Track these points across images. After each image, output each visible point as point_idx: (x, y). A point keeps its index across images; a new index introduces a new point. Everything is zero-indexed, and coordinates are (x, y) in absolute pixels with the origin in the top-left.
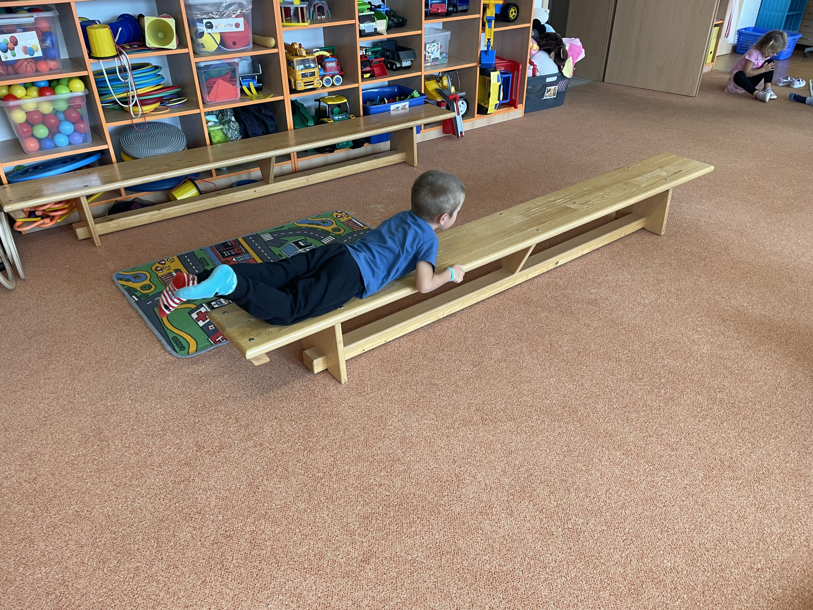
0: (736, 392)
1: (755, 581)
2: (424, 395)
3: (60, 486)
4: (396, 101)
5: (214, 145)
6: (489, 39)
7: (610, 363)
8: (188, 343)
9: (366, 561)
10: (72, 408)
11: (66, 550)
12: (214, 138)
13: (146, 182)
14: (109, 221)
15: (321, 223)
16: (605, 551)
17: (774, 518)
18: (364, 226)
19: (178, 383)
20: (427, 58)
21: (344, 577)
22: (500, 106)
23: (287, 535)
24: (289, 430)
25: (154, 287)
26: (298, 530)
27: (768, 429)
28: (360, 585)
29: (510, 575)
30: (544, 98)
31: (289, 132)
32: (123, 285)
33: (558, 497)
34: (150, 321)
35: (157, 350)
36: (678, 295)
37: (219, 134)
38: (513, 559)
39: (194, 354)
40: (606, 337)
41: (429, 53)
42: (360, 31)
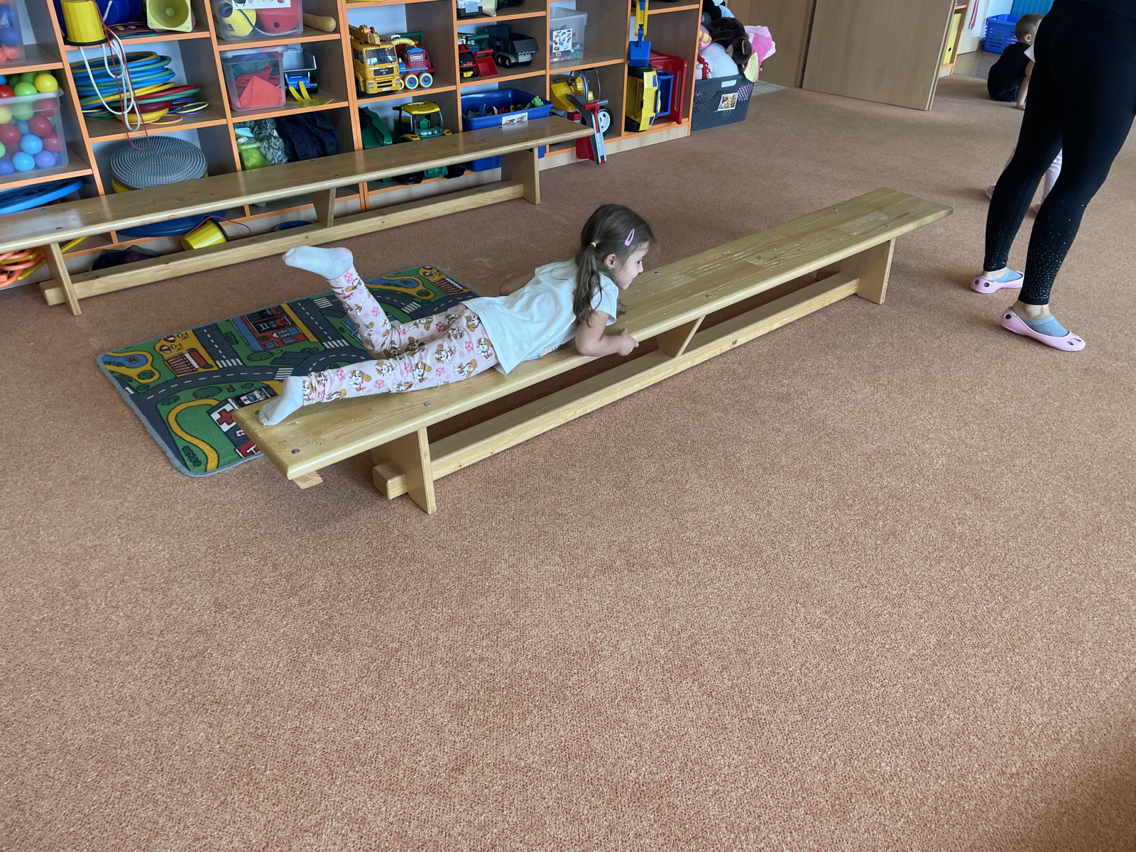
0: (981, 524)
1: (1008, 792)
2: (546, 529)
3: (14, 665)
4: (509, 112)
5: (248, 171)
6: (641, 26)
7: (808, 484)
8: (206, 456)
9: (460, 769)
10: (34, 550)
11: (23, 757)
12: (248, 161)
13: (147, 223)
14: (92, 278)
15: (401, 284)
16: (799, 751)
17: (1034, 702)
18: (464, 288)
19: (190, 514)
20: (554, 51)
21: (427, 794)
22: (657, 120)
23: (345, 733)
24: (351, 581)
25: (157, 375)
26: (361, 727)
27: (1026, 575)
28: (450, 805)
29: (665, 787)
30: (719, 110)
31: (356, 153)
32: (112, 372)
33: (733, 674)
34: (151, 424)
35: (161, 465)
36: (903, 388)
37: (254, 155)
38: (670, 763)
39: (215, 471)
40: (803, 446)
41: (556, 44)
42: (458, 10)
